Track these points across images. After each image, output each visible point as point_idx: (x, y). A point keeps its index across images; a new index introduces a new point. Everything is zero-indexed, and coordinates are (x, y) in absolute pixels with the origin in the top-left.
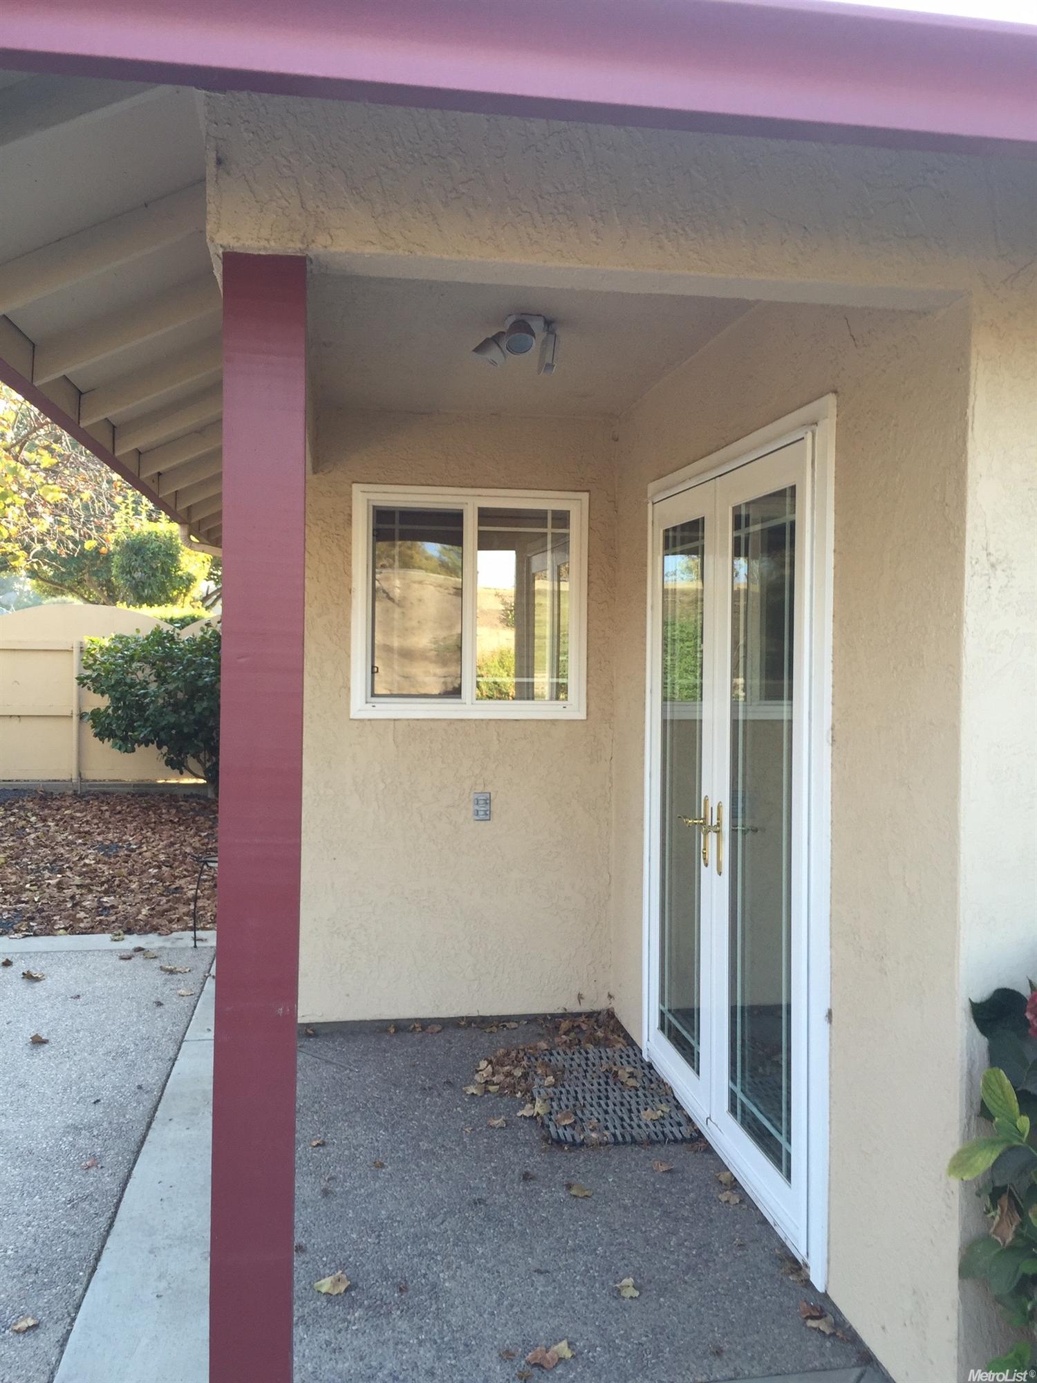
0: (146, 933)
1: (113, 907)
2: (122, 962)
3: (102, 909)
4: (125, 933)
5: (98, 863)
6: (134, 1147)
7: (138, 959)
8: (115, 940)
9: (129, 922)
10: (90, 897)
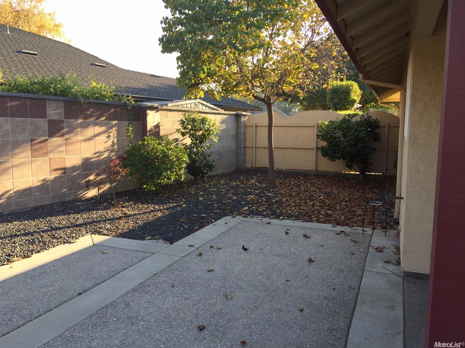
0: (344, 226)
1: (331, 215)
2: (337, 235)
3: (328, 215)
4: (337, 225)
5: (325, 199)
6: (350, 311)
7: (342, 235)
8: (334, 227)
9: (337, 221)
10: (323, 210)
